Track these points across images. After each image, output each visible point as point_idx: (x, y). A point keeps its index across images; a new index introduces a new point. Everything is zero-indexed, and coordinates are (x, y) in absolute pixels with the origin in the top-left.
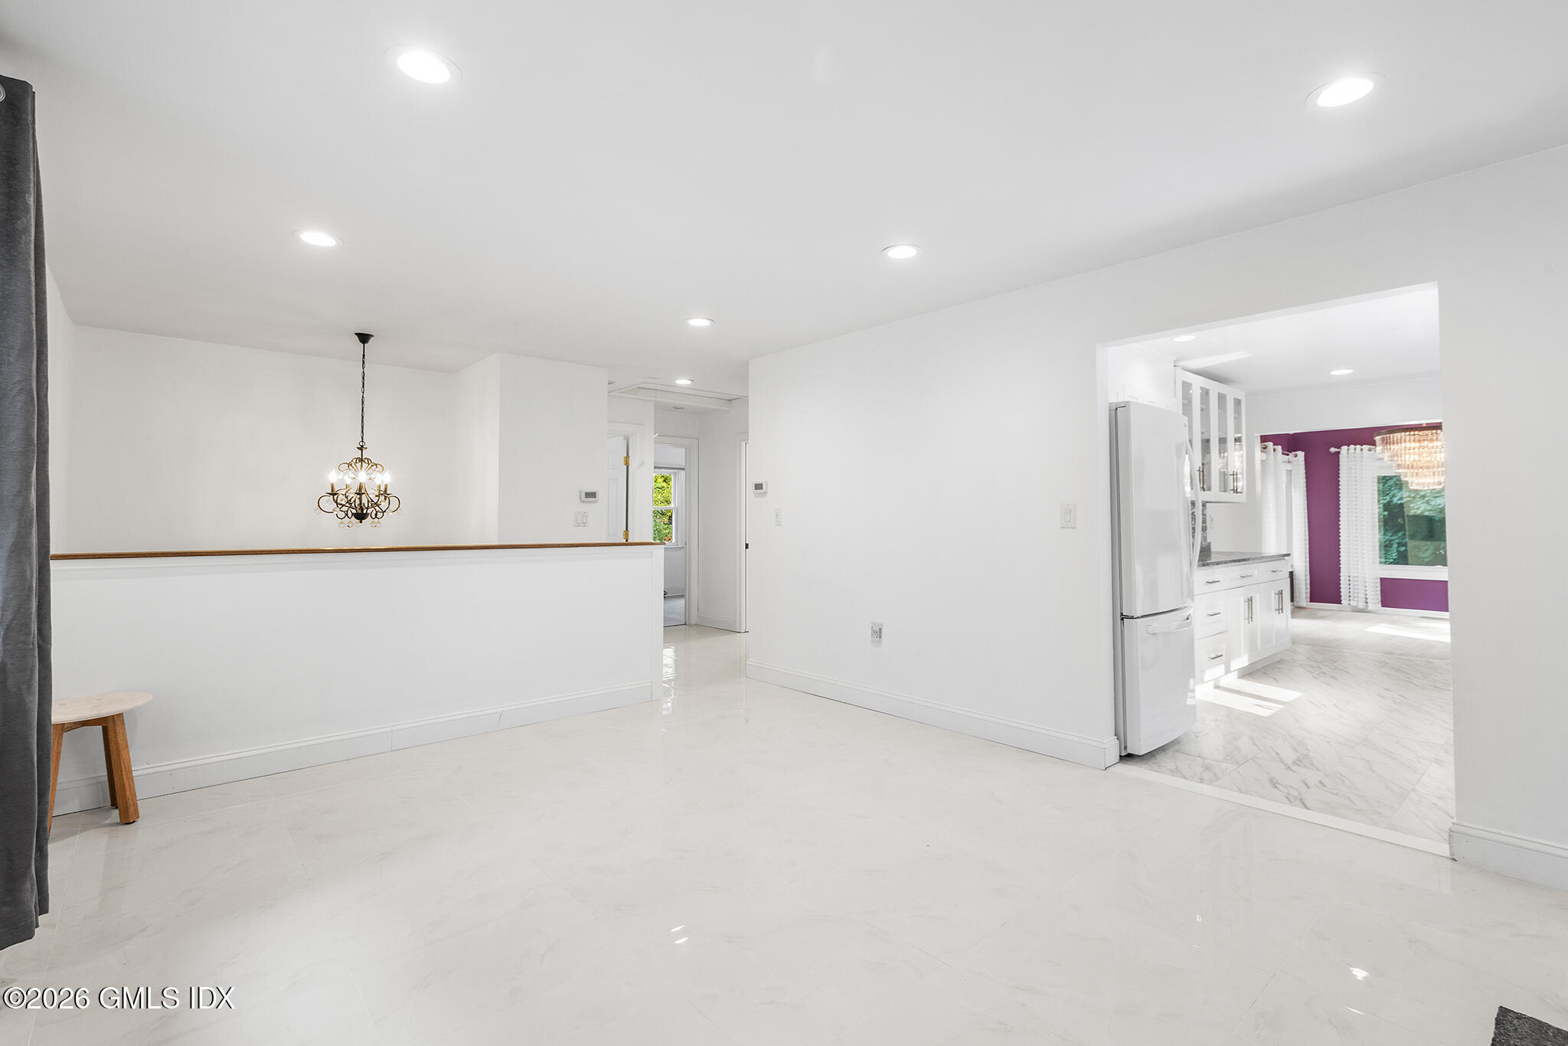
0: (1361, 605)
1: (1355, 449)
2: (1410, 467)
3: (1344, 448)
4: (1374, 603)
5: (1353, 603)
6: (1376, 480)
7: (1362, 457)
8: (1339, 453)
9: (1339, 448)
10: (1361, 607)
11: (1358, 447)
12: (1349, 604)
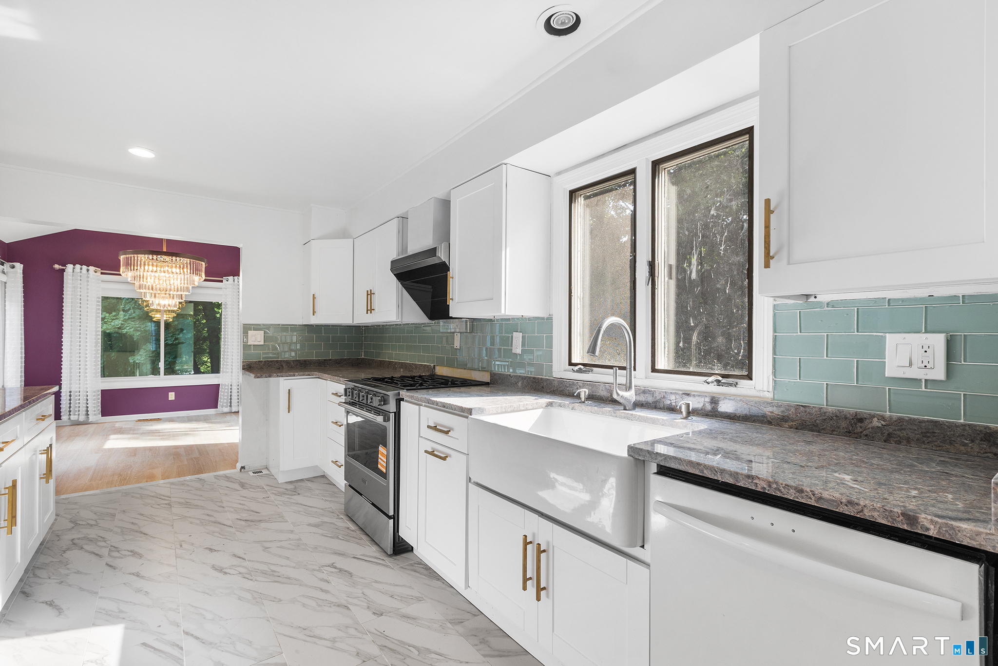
0: (82, 418)
1: (81, 269)
2: (151, 288)
3: (70, 267)
4: (95, 414)
5: (73, 418)
6: (100, 300)
7: (88, 277)
8: (64, 270)
9: (65, 266)
10: (82, 421)
11: (84, 267)
12: (69, 419)
